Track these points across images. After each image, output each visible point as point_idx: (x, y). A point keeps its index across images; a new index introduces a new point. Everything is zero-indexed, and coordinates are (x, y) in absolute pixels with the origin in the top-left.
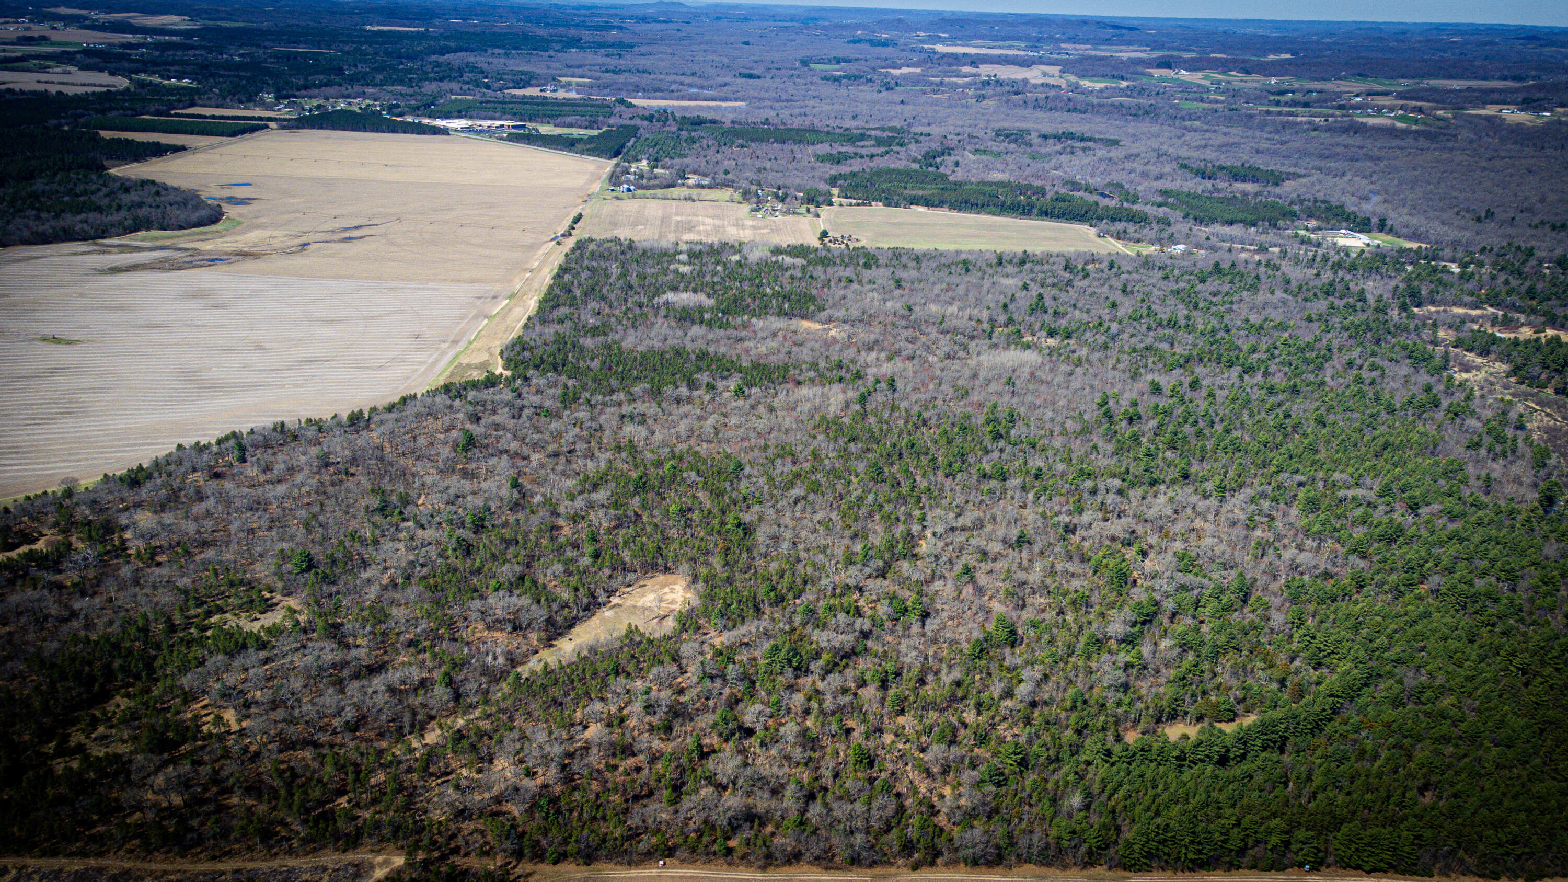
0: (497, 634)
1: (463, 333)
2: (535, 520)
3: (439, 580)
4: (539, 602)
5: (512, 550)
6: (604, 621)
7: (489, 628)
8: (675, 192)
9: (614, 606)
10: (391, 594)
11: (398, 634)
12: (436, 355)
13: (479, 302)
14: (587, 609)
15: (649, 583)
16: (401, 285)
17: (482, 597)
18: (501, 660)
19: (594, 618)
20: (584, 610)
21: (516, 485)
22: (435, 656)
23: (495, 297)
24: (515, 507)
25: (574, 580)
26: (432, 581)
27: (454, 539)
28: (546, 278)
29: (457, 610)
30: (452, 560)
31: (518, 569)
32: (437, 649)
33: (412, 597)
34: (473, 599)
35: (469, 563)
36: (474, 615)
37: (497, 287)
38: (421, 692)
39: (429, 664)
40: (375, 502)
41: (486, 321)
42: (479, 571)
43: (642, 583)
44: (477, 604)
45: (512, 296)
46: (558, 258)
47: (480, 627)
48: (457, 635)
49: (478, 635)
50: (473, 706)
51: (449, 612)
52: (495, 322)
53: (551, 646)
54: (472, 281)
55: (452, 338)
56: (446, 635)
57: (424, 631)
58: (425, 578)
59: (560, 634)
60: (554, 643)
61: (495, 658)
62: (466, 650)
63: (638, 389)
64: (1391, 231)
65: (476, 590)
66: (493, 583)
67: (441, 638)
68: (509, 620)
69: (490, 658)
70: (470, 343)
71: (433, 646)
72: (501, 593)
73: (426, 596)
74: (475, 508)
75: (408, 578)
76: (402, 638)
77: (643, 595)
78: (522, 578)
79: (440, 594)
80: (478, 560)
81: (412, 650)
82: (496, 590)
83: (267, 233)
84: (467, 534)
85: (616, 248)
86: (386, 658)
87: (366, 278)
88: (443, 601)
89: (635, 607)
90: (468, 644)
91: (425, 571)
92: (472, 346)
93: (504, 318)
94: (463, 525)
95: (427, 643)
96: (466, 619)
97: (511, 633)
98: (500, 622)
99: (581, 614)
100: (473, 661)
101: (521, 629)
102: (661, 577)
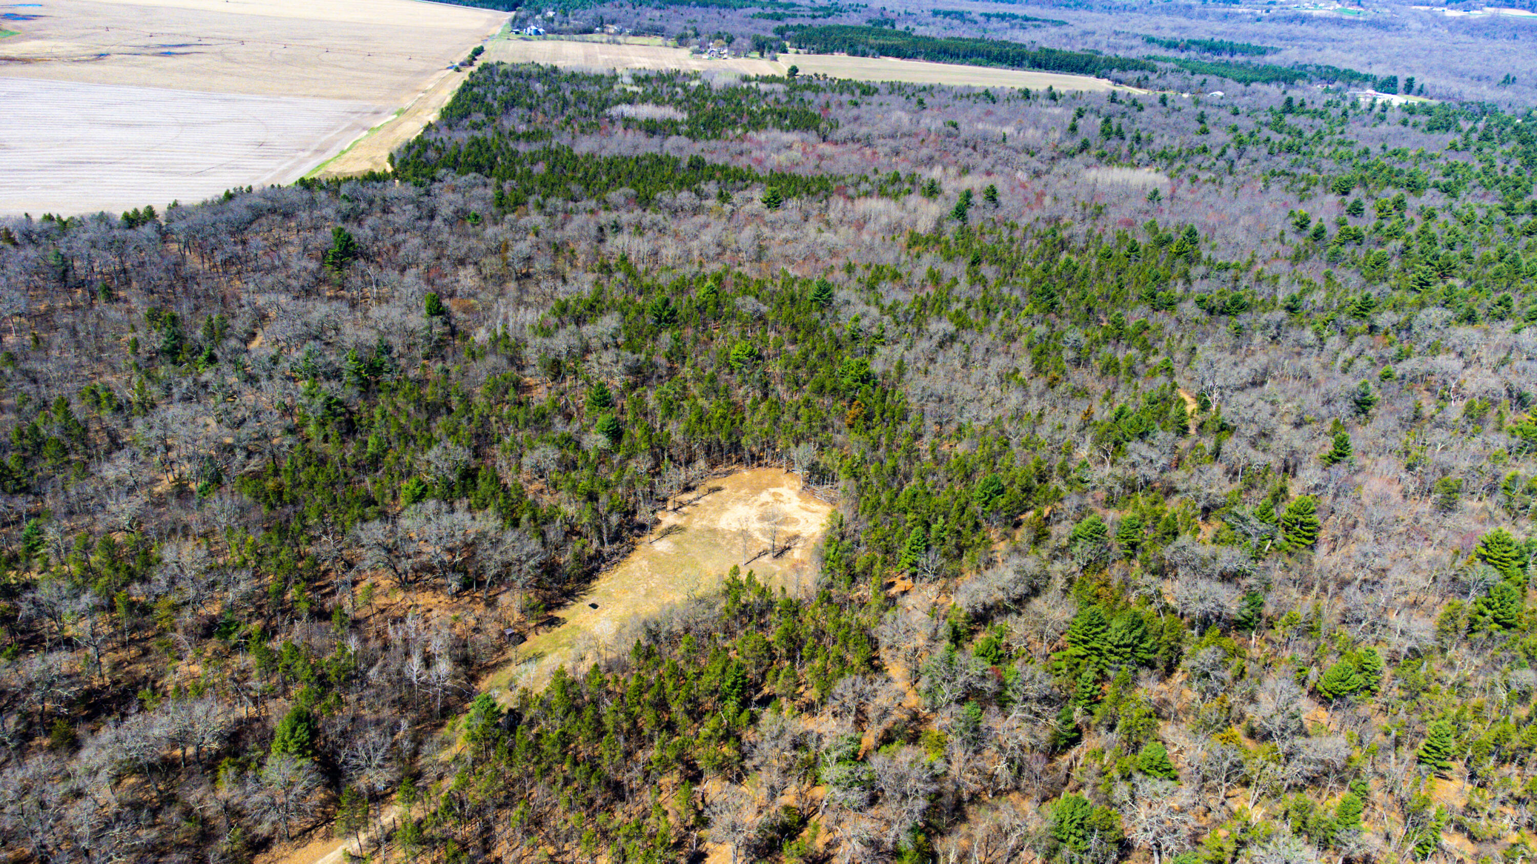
0: (426, 599)
1: (330, 144)
2: (481, 369)
3: (287, 482)
4: (516, 524)
5: (442, 420)
6: (656, 561)
7: (405, 584)
8: (595, 37)
9: (669, 531)
10: (175, 512)
11: (176, 608)
12: (290, 163)
13: (354, 117)
14: (616, 537)
15: (727, 483)
16: (242, 96)
17: (383, 515)
18: (444, 667)
19: (634, 557)
20: (612, 541)
21: (437, 309)
22: (270, 662)
23: (376, 113)
24: (438, 349)
25: (583, 478)
26: (270, 484)
27: (319, 401)
28: (446, 96)
29: (327, 546)
30: (317, 445)
31: (463, 455)
32: (277, 644)
33: (222, 519)
34: (364, 520)
35: (352, 447)
36: (370, 557)
37: (379, 104)
38: (227, 773)
39: (256, 684)
40: (158, 340)
41: (365, 133)
42: (375, 462)
43: (711, 484)
44: (375, 531)
45: (401, 112)
46: (458, 80)
47: (385, 583)
48: (329, 604)
49: (380, 601)
50: (377, 798)
51: (311, 550)
52: (377, 135)
53: (553, 622)
54: (345, 98)
55: (316, 147)
56: (304, 606)
57: (248, 597)
58: (256, 476)
59: (570, 595)
60: (559, 614)
61: (428, 661)
62: (353, 645)
63: (615, 196)
64: (1420, 92)
65: (370, 501)
66: (408, 486)
67: (289, 612)
68: (454, 568)
69: (416, 662)
70: (343, 152)
71: (268, 633)
72: (431, 505)
73: (254, 515)
74: (358, 346)
75: (217, 480)
76: (187, 617)
77: (722, 509)
78: (469, 476)
79: (289, 509)
80: (371, 440)
81: (213, 644)
82: (418, 499)
83: (52, 43)
84: (346, 392)
85: (535, 70)
86: (143, 669)
87: (189, 88)
88: (295, 525)
89: (714, 531)
90: (356, 624)
91: (254, 464)
92: (347, 155)
93: (392, 130)
94: (336, 374)
95: (256, 626)
96: (350, 565)
97: (458, 594)
98: (431, 569)
99: (607, 549)
100: (373, 672)
101: (480, 585)
102: (746, 474)
